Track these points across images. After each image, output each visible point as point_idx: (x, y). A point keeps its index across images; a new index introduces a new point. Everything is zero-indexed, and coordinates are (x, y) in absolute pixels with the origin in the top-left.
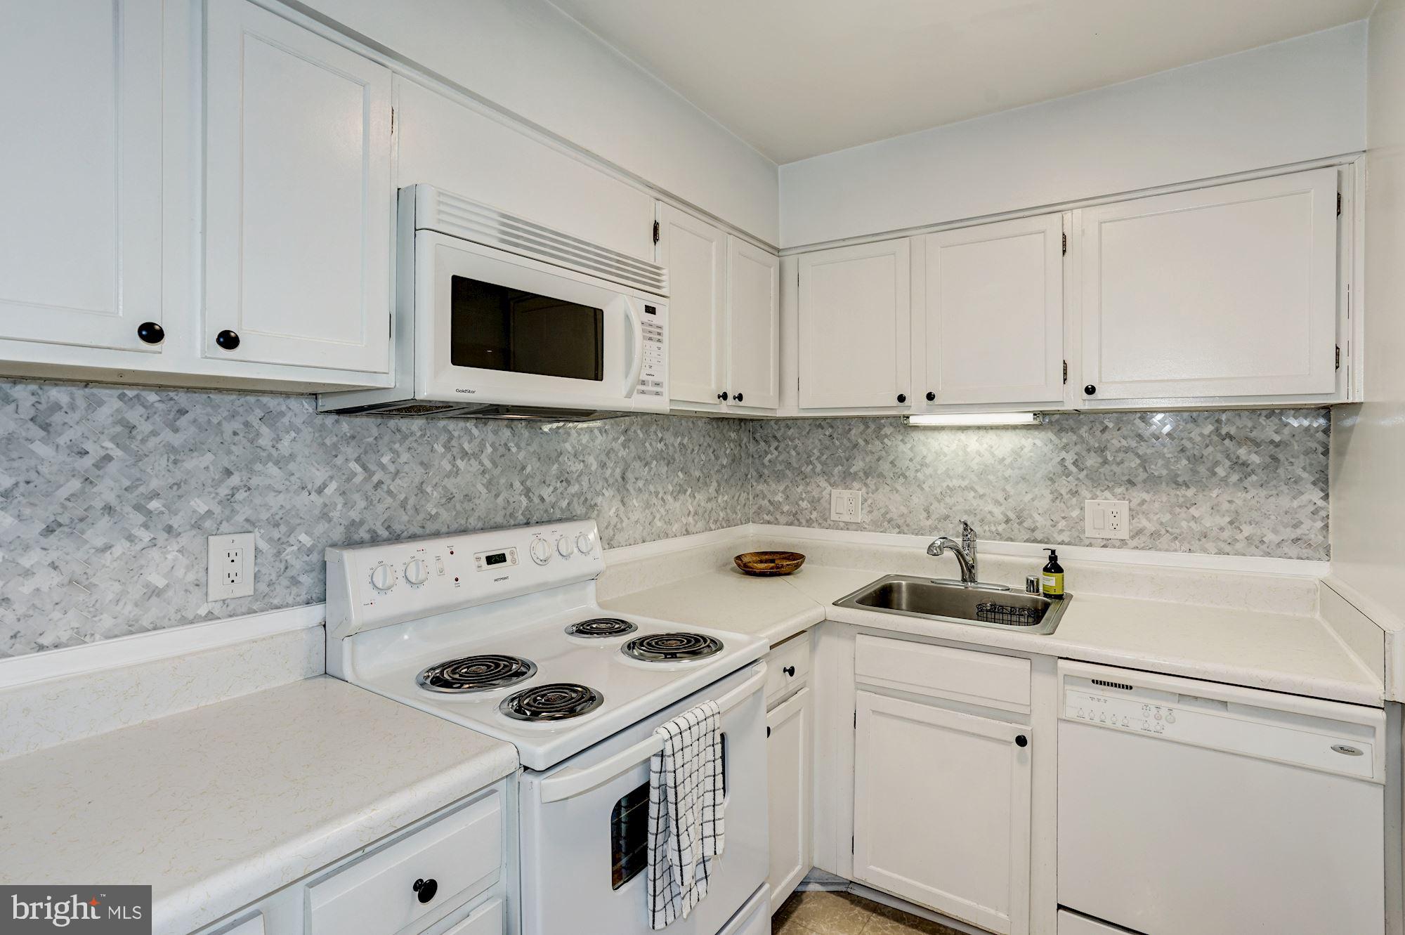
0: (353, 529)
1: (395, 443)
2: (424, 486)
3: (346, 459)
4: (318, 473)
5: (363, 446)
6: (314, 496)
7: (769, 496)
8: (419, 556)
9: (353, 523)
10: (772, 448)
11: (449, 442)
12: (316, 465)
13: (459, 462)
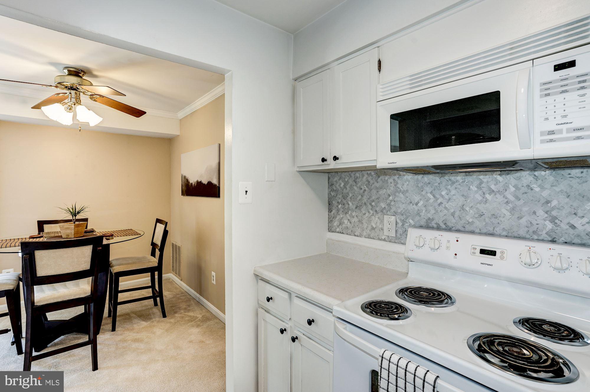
0: (429, 221)
1: (448, 186)
2: (464, 206)
3: (426, 192)
4: (416, 197)
5: (433, 187)
6: (414, 206)
12: (415, 194)
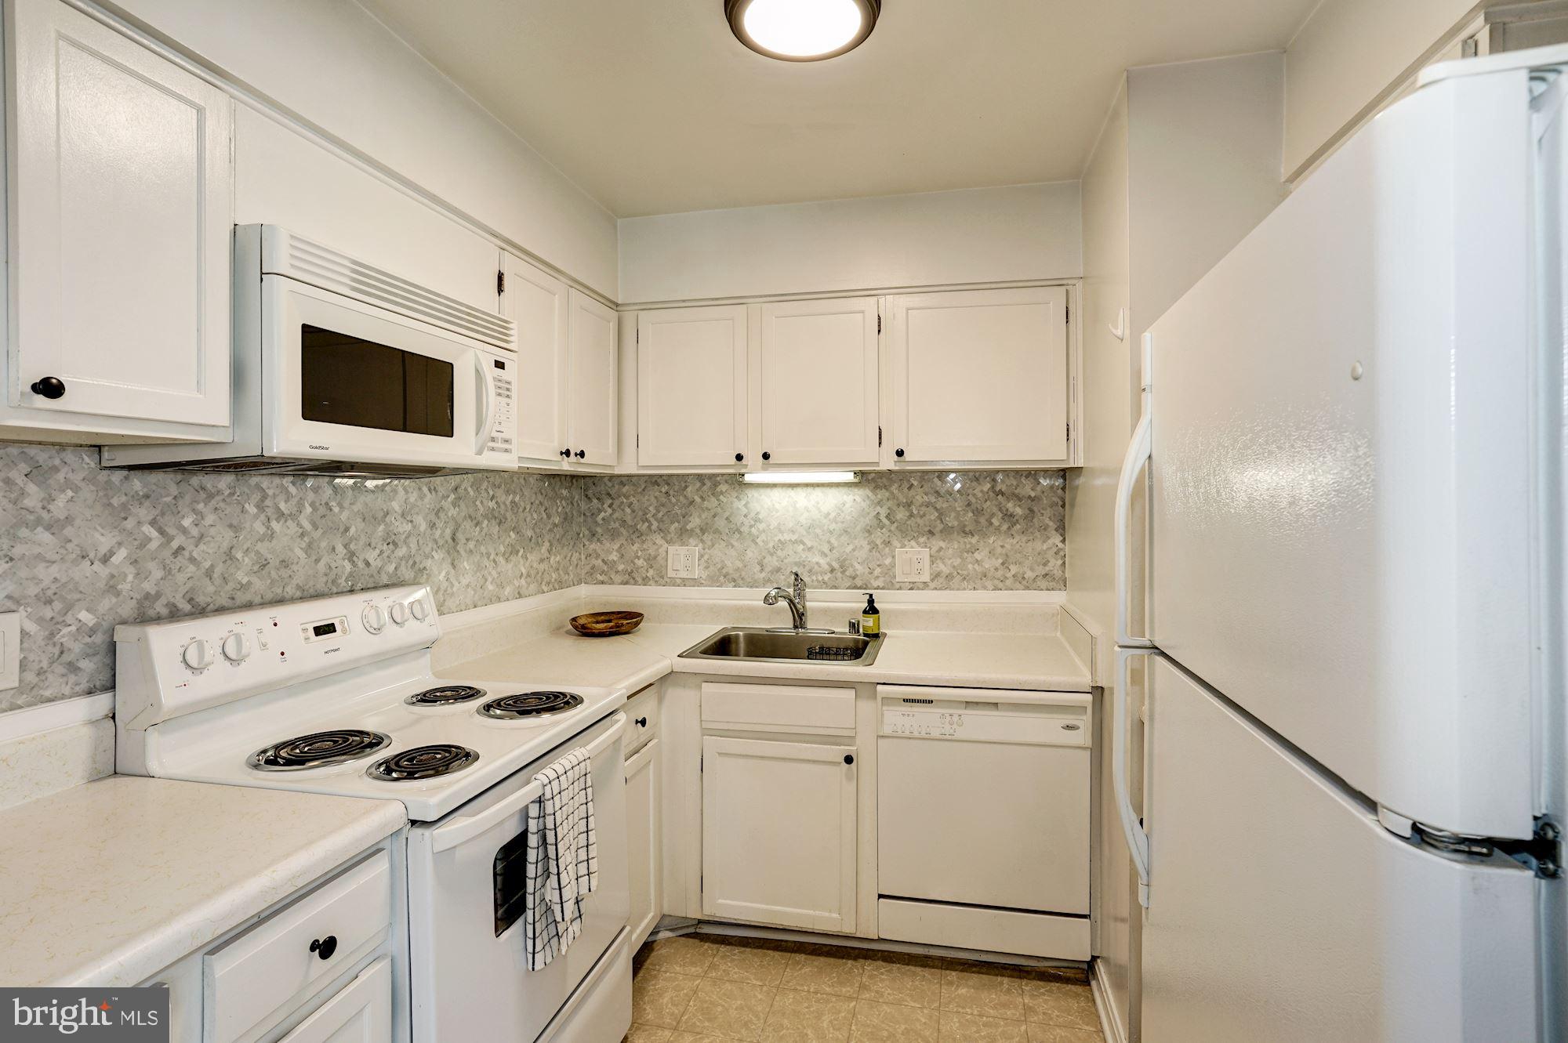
0: (147, 604)
1: (198, 503)
2: (233, 551)
3: (139, 522)
4: (102, 539)
5: (159, 508)
6: (97, 566)
7: (603, 556)
8: (238, 629)
9: (147, 596)
10: (606, 506)
11: (263, 501)
12: (99, 528)
13: (274, 524)
